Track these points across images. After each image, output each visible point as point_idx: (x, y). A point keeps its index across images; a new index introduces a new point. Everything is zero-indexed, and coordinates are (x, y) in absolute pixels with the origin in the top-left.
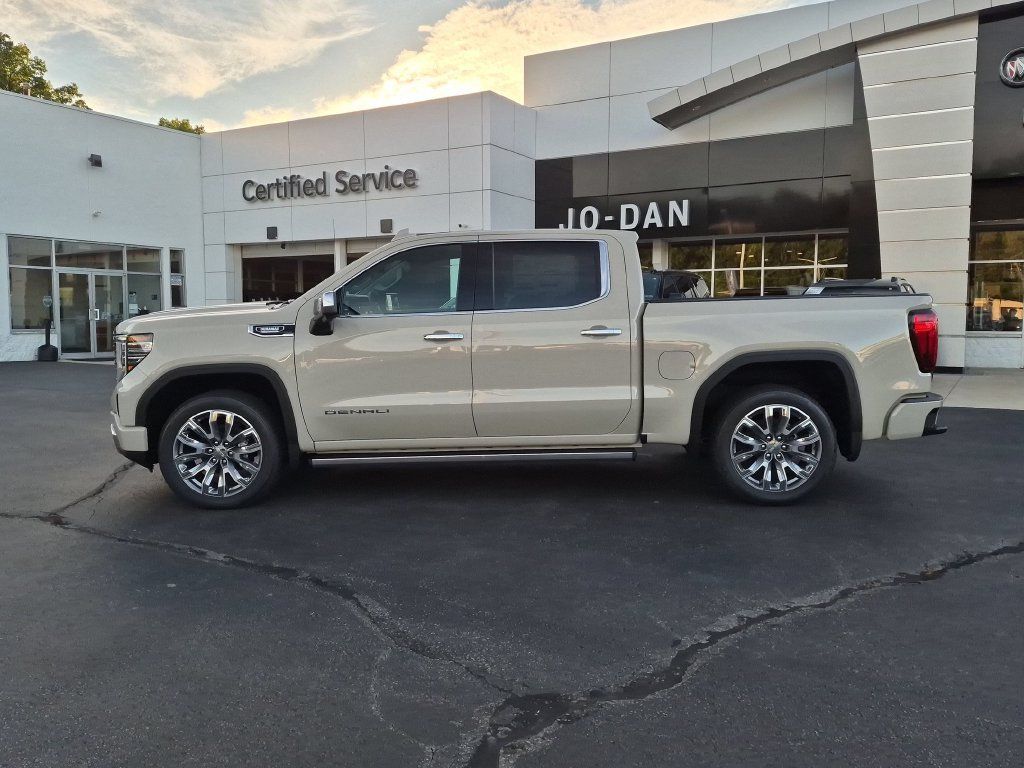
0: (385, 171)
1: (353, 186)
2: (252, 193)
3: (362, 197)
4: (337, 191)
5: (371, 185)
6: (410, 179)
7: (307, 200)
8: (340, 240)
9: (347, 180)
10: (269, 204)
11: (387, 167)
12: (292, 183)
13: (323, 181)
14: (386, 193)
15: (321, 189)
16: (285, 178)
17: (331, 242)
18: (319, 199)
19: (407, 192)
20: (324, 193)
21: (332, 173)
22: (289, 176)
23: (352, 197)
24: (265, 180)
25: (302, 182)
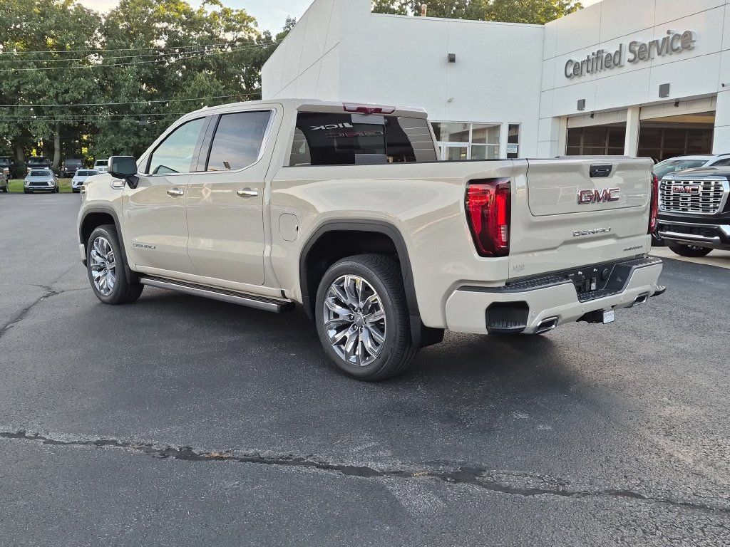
0: (666, 36)
1: (641, 53)
2: (570, 71)
3: (648, 64)
4: (629, 61)
5: (654, 52)
6: (687, 41)
7: (608, 72)
8: (633, 107)
9: (637, 49)
10: (582, 79)
11: (669, 32)
12: (597, 58)
13: (619, 53)
14: (668, 58)
15: (617, 61)
16: (593, 54)
17: (624, 110)
18: (617, 70)
19: (685, 55)
20: (619, 65)
21: (626, 44)
22: (596, 52)
23: (641, 64)
24: (579, 58)
25: (605, 55)
